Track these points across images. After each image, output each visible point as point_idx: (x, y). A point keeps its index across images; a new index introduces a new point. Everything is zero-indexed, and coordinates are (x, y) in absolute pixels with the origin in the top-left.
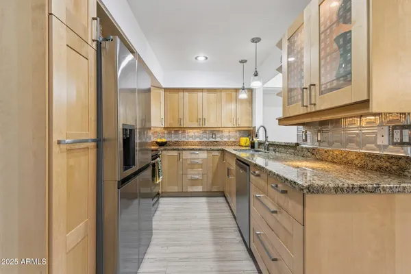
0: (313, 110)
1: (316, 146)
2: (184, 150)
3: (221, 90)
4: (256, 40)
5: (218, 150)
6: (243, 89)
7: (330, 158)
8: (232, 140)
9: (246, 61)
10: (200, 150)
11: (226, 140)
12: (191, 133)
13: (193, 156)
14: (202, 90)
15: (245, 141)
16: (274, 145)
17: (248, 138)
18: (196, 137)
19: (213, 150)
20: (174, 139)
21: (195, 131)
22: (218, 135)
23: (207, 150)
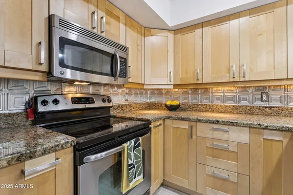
2: (200, 121)
5: (280, 130)
10: (232, 124)
13: (218, 135)
14: (236, 14)
18: (226, 99)
19: (266, 128)
20: (190, 100)
22: (274, 95)
23: (250, 127)
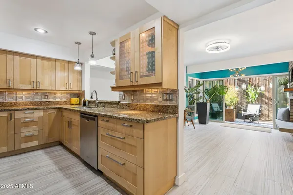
0: (136, 84)
1: (131, 102)
3: (56, 60)
4: (93, 33)
5: (54, 108)
6: (78, 63)
7: (138, 108)
8: (64, 100)
9: (80, 44)
10: (36, 109)
11: (58, 100)
12: (21, 94)
15: (75, 100)
16: (102, 103)
17: (78, 99)
18: (26, 98)
21: (26, 92)
22: (51, 97)
23: (43, 109)
